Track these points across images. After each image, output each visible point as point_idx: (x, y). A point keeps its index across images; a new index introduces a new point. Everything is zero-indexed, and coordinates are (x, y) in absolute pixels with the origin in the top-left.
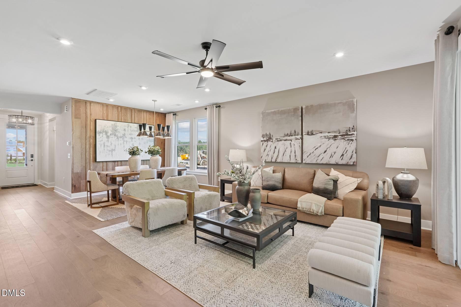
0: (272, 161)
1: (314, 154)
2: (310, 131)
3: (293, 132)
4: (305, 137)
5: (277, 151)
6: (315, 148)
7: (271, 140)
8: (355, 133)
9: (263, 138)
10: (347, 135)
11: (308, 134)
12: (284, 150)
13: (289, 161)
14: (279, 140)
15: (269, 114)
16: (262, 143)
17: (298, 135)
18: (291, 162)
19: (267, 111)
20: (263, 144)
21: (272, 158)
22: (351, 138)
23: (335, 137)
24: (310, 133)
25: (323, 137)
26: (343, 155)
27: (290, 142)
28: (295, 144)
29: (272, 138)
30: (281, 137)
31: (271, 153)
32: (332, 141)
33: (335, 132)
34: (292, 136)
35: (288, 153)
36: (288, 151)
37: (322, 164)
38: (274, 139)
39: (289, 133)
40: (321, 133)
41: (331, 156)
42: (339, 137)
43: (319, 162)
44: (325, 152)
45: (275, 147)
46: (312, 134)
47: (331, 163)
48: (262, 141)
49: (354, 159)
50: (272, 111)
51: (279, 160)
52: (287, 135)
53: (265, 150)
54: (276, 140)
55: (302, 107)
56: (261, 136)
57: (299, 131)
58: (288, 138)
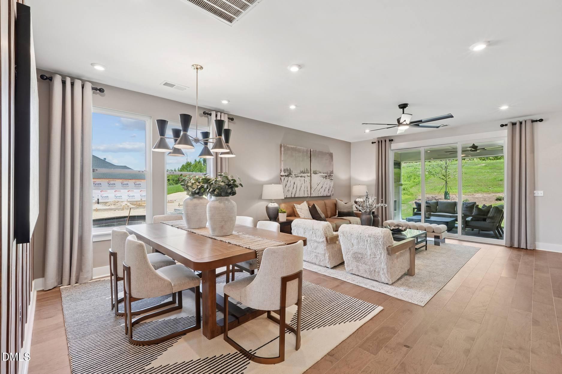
0: (292, 196)
1: (317, 189)
2: (315, 170)
3: (306, 170)
4: (313, 175)
5: (295, 186)
6: (317, 185)
7: (291, 176)
9: (285, 172)
10: (331, 176)
11: (314, 173)
12: (300, 186)
13: (303, 196)
14: (296, 176)
15: (288, 149)
17: (308, 173)
18: (305, 196)
19: (287, 145)
20: (284, 179)
21: (292, 194)
22: (332, 178)
23: (326, 176)
24: (315, 173)
25: (321, 176)
26: (329, 189)
27: (304, 178)
28: (307, 180)
29: (292, 174)
30: (298, 173)
31: (291, 189)
32: (325, 179)
33: (326, 173)
34: (305, 173)
36: (303, 186)
37: (321, 197)
38: (293, 175)
39: (303, 172)
40: (320, 173)
41: (325, 191)
42: (328, 177)
43: (319, 195)
44: (322, 187)
45: (294, 183)
46: (316, 173)
47: (325, 195)
48: (284, 176)
49: (332, 193)
50: (292, 146)
51: (296, 196)
53: (286, 185)
54: (295, 176)
55: (310, 150)
56: (281, 171)
57: (309, 169)
58: (303, 175)
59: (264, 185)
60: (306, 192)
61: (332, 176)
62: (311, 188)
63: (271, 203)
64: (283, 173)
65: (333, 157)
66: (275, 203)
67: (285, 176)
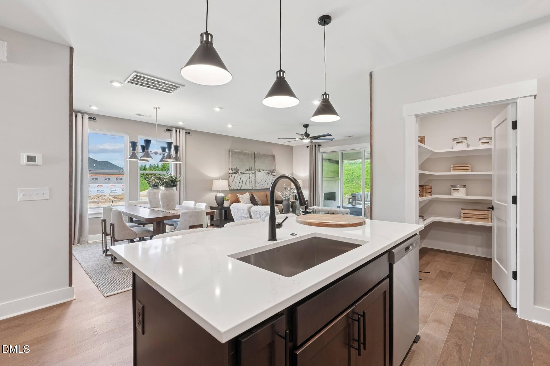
0: (239, 189)
1: (261, 183)
2: (259, 169)
3: (251, 169)
4: (257, 172)
5: (241, 181)
6: (261, 180)
7: (238, 173)
8: (275, 172)
10: (273, 173)
11: (258, 171)
12: (246, 181)
13: (248, 188)
15: (235, 153)
16: (230, 175)
17: (253, 171)
18: (250, 188)
19: (234, 150)
20: (232, 176)
21: (238, 187)
22: (274, 175)
23: (269, 173)
24: (259, 171)
25: (264, 173)
26: (271, 183)
27: (249, 175)
28: (252, 176)
29: (238, 171)
30: (244, 171)
31: (238, 183)
32: (268, 175)
33: (269, 171)
34: (250, 171)
35: (248, 183)
36: (248, 181)
37: (264, 189)
38: (240, 173)
39: (249, 170)
40: (264, 171)
41: (268, 184)
42: (271, 174)
43: (263, 188)
44: (265, 181)
45: (240, 179)
46: (260, 171)
47: (268, 188)
48: (231, 173)
50: (239, 151)
51: (242, 188)
52: (247, 170)
53: (233, 180)
54: (241, 173)
55: (255, 153)
56: (229, 170)
57: (253, 168)
58: (248, 172)
59: (214, 181)
60: (251, 185)
61: (275, 173)
62: (255, 182)
63: (219, 194)
64: (231, 171)
65: (276, 158)
66: (222, 194)
67: (233, 173)
